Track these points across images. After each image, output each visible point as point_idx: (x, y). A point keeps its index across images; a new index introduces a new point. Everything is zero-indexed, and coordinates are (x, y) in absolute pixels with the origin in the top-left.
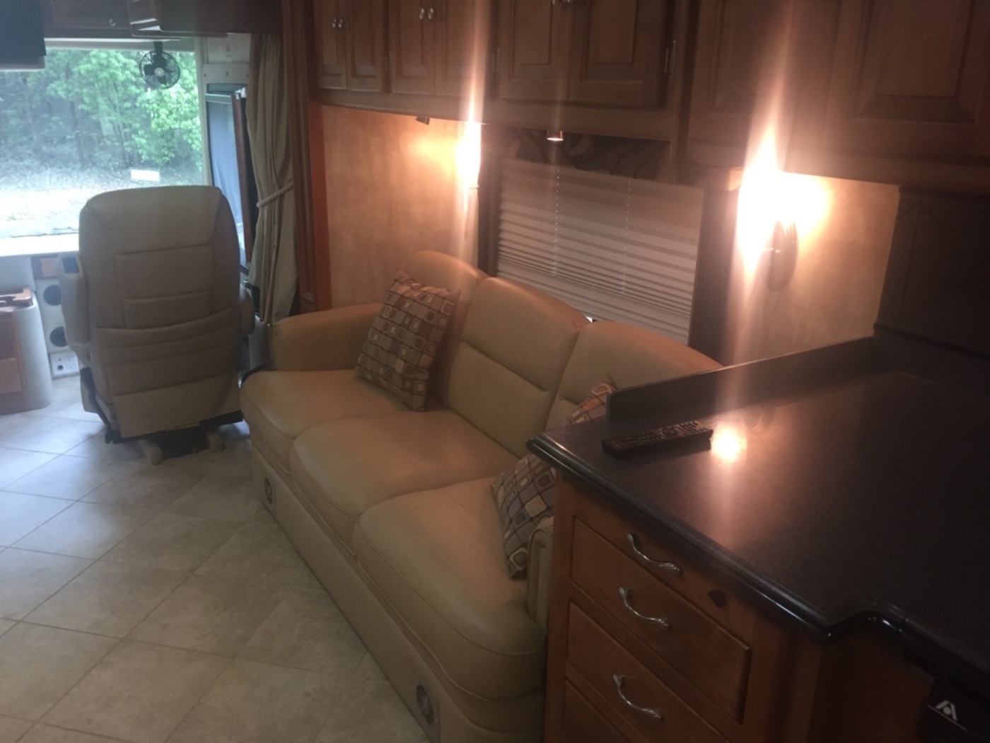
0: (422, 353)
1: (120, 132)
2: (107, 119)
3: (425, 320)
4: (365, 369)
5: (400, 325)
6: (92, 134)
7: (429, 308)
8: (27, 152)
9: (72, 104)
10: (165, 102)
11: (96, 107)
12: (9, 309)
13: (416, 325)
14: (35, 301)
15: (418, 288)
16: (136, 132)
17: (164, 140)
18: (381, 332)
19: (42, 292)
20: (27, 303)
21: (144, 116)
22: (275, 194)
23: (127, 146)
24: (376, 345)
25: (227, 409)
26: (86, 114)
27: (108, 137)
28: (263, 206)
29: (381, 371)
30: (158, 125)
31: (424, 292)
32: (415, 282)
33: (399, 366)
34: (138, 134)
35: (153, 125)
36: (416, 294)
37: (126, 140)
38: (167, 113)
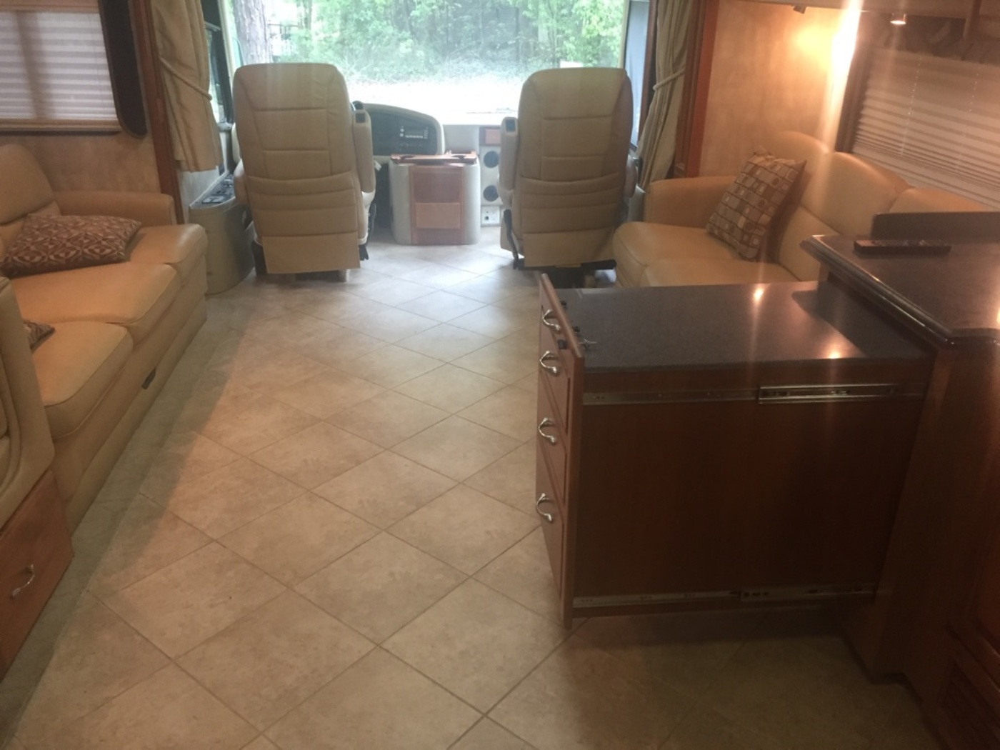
0: (763, 213)
1: (554, 39)
2: (544, 25)
3: (771, 184)
4: (714, 225)
5: (749, 189)
6: (530, 40)
7: (776, 174)
8: (476, 55)
9: (517, 11)
10: (598, 9)
11: (537, 14)
12: (460, 165)
13: (762, 189)
14: (478, 160)
15: (772, 159)
16: (567, 38)
17: (590, 47)
18: (732, 195)
19: (483, 155)
20: (471, 162)
21: (577, 22)
22: (669, 78)
23: (558, 52)
24: (727, 205)
25: (602, 257)
26: (528, 20)
27: (543, 44)
28: (658, 89)
29: (727, 226)
30: (589, 32)
31: (776, 162)
32: (770, 154)
33: (741, 222)
34: (569, 41)
35: (584, 32)
36: (768, 164)
37: (558, 47)
38: (598, 19)
